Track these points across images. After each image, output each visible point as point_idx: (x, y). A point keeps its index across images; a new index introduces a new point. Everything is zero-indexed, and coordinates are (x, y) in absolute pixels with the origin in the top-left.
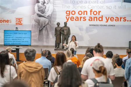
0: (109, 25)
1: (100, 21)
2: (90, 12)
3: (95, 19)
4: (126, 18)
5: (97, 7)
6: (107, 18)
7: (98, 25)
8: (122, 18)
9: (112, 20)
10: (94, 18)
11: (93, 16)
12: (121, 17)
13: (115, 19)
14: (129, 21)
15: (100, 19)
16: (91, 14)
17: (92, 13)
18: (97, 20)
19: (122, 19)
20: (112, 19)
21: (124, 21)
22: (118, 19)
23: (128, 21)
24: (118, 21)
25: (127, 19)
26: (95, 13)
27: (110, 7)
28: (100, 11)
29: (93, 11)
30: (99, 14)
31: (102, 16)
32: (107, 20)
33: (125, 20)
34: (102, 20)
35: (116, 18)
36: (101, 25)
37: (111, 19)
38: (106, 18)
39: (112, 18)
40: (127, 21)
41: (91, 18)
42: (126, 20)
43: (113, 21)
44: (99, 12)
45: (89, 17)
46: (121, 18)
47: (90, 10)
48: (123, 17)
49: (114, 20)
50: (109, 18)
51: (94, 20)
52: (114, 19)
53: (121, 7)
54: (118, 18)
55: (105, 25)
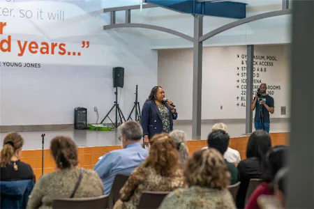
0: (26, 65)
1: (3, 50)
4: (64, 45)
6: (22, 45)
8: (56, 45)
9: (33, 50)
12: (55, 43)
13: (40, 46)
14: (72, 54)
15: (5, 46)
19: (57, 49)
20: (33, 47)
21: (60, 53)
22: (47, 48)
23: (69, 54)
24: (47, 52)
25: (67, 49)
27: (29, 14)
28: (5, 24)
31: (9, 37)
32: (22, 50)
33: (62, 51)
34: (9, 50)
35: (43, 43)
36: (7, 64)
37: (30, 48)
38: (19, 42)
39: (33, 45)
40: (67, 53)
42: (64, 50)
43: (36, 52)
44: (2, 25)
46: (54, 46)
48: (58, 45)
49: (38, 50)
50: (26, 43)
52: (37, 47)
53: (54, 14)
54: (47, 44)
55: (16, 64)
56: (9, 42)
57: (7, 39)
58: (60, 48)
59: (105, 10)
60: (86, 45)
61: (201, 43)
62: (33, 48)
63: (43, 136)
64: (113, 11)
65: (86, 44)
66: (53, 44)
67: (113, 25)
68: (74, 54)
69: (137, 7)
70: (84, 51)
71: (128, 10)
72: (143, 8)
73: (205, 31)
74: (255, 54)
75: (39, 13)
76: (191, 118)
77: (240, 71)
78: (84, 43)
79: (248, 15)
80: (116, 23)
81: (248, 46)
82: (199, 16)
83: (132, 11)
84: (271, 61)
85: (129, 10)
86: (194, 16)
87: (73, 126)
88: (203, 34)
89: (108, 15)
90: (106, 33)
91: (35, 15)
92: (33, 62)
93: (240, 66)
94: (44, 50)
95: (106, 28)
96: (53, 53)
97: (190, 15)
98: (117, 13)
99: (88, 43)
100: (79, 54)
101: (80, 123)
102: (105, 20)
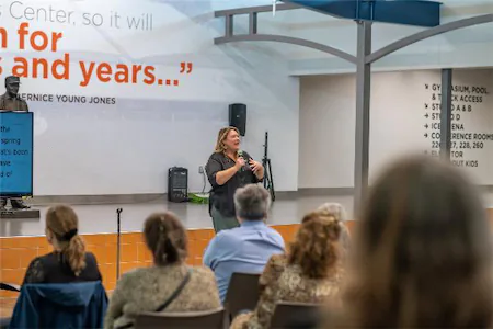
0: (95, 100)
1: (57, 76)
2: (18, 36)
3: (40, 67)
4: (152, 68)
5: (48, 12)
6: (87, 67)
7: (50, 97)
8: (140, 68)
9: (104, 76)
10: (36, 62)
11: (29, 53)
12: (138, 65)
13: (115, 70)
14: (164, 82)
15: (60, 70)
16: (22, 46)
17: (27, 38)
18: (45, 76)
19: (141, 75)
20: (103, 71)
21: (146, 81)
22: (126, 74)
23: (160, 82)
24: (126, 80)
25: (157, 74)
26: (39, 41)
27: (98, 21)
28: (60, 35)
29: (31, 30)
30: (54, 49)
31: (67, 56)
32: (87, 77)
33: (149, 79)
34: (66, 76)
35: (119, 66)
36: (64, 99)
37: (99, 72)
38: (82, 64)
39: (104, 69)
40: (156, 82)
41: (21, 64)
42: (153, 78)
43: (108, 79)
44: (56, 37)
45: (17, 60)
46: (136, 69)
47: (18, 27)
48: (143, 68)
49: (112, 77)
50: (92, 65)
51: (35, 75)
52: (110, 72)
53: (136, 20)
54: (125, 68)
55: (77, 99)
56: (66, 65)
57: (63, 59)
58: (146, 73)
59: (217, 14)
60: (187, 69)
61: (368, 65)
62: (104, 73)
63: (119, 212)
64: (229, 15)
65: (186, 67)
66: (134, 67)
67: (229, 37)
68: (168, 82)
69: (268, 9)
70: (183, 78)
71: (253, 13)
72: (277, 9)
73: (376, 47)
74: (454, 84)
75: (114, 19)
76: (352, 185)
77: (430, 111)
78: (183, 65)
79: (444, 21)
80: (234, 33)
81: (443, 70)
82: (365, 22)
83: (259, 15)
84: (480, 95)
85: (255, 14)
86: (358, 22)
87: (166, 196)
88: (373, 51)
89: (221, 22)
90: (218, 50)
91: (107, 21)
92: (104, 96)
93: (430, 102)
94: (122, 77)
95: (218, 41)
96: (134, 81)
97: (352, 20)
98: (236, 18)
99: (190, 65)
100: (176, 83)
101: (177, 192)
102: (217, 29)
